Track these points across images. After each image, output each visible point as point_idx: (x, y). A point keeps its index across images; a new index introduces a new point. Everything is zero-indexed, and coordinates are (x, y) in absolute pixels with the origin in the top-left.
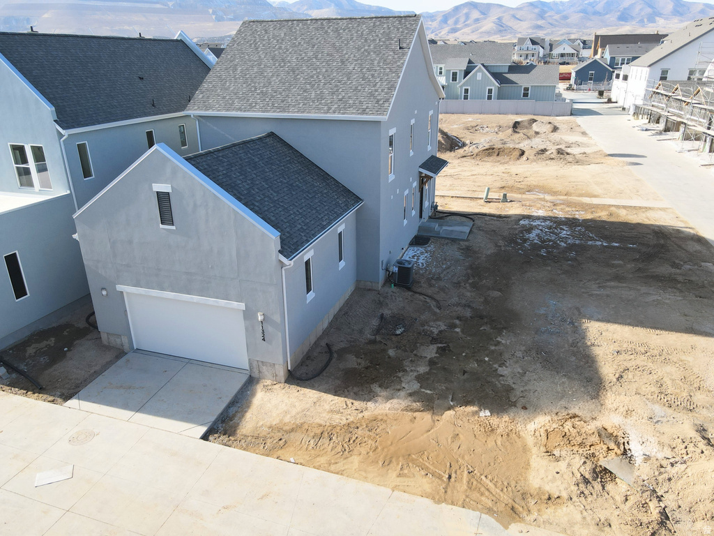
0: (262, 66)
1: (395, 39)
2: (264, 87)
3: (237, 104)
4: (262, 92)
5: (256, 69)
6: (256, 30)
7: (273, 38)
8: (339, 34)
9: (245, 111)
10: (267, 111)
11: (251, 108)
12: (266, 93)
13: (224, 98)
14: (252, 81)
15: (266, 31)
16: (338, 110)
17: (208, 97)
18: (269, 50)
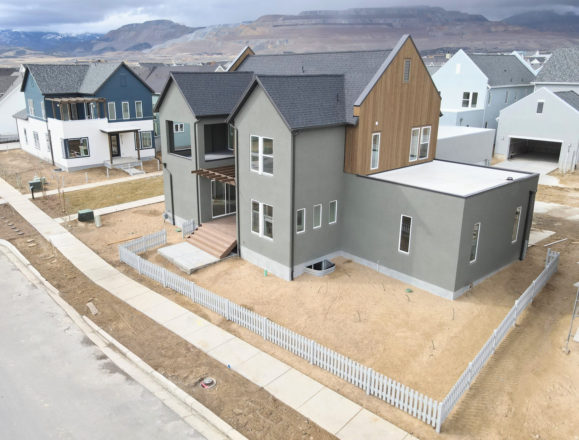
0: (569, 65)
2: (570, 73)
4: (569, 75)
5: (566, 66)
6: (565, 51)
10: (573, 82)
11: (564, 81)
12: (572, 75)
13: (550, 77)
14: (564, 71)
15: (570, 51)
17: (542, 77)
18: (572, 59)
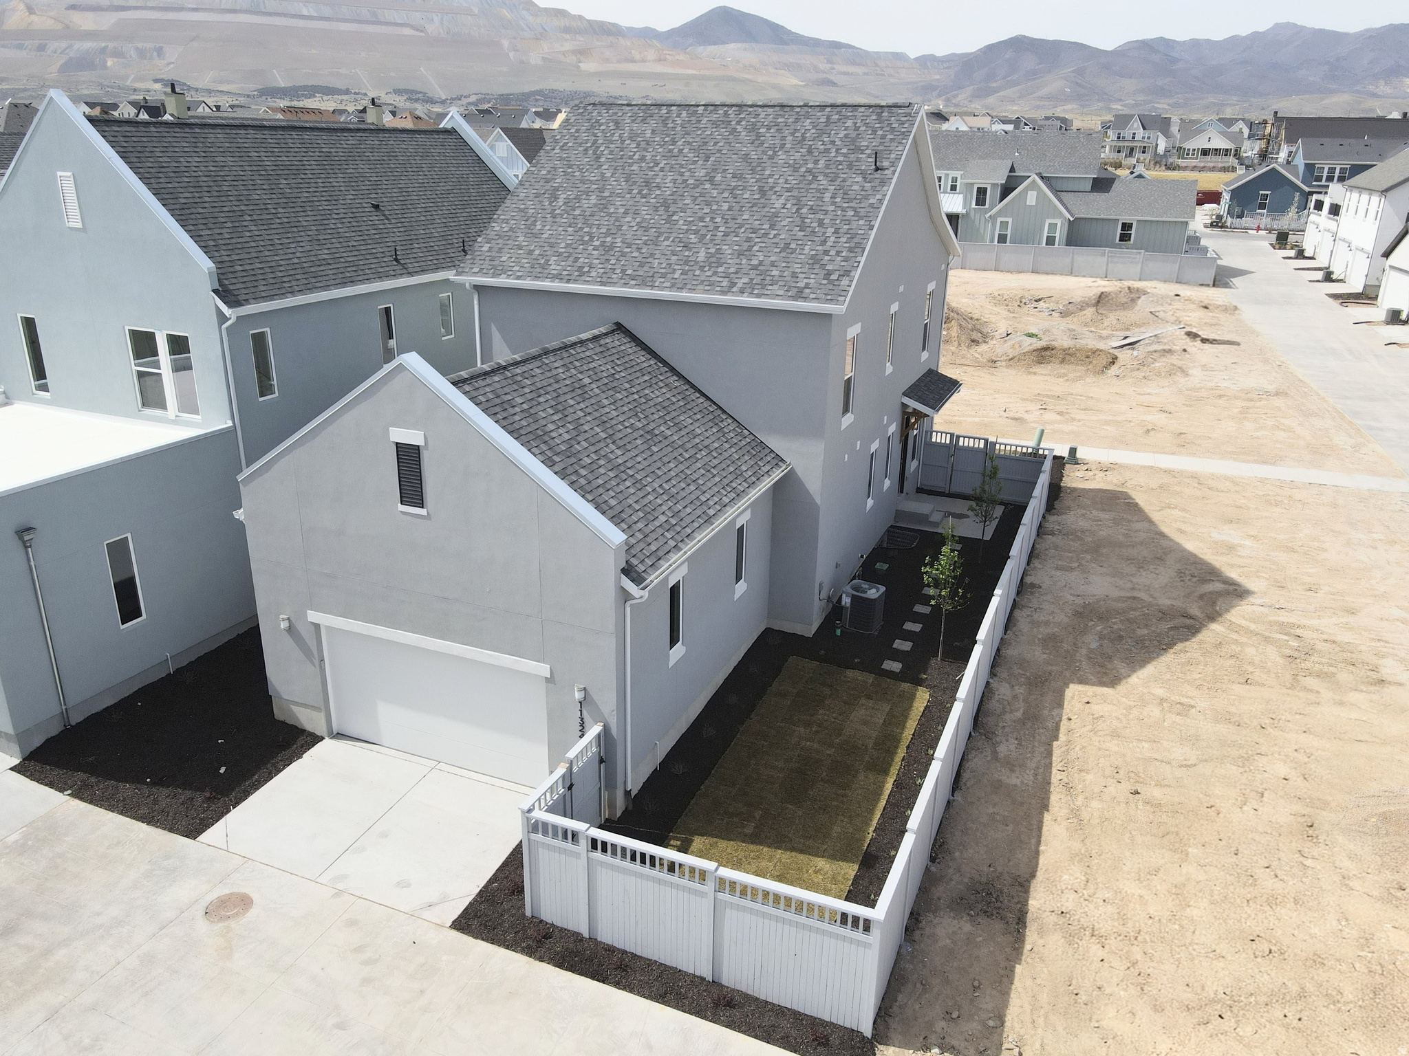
1: (868, 152)
3: (554, 267)
5: (593, 199)
6: (597, 121)
7: (630, 138)
8: (758, 136)
9: (568, 281)
10: (614, 284)
12: (612, 247)
13: (530, 252)
14: (586, 222)
15: (617, 124)
16: (749, 289)
17: (500, 250)
18: (620, 163)
